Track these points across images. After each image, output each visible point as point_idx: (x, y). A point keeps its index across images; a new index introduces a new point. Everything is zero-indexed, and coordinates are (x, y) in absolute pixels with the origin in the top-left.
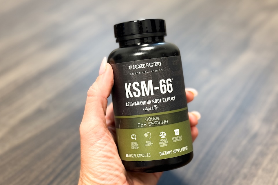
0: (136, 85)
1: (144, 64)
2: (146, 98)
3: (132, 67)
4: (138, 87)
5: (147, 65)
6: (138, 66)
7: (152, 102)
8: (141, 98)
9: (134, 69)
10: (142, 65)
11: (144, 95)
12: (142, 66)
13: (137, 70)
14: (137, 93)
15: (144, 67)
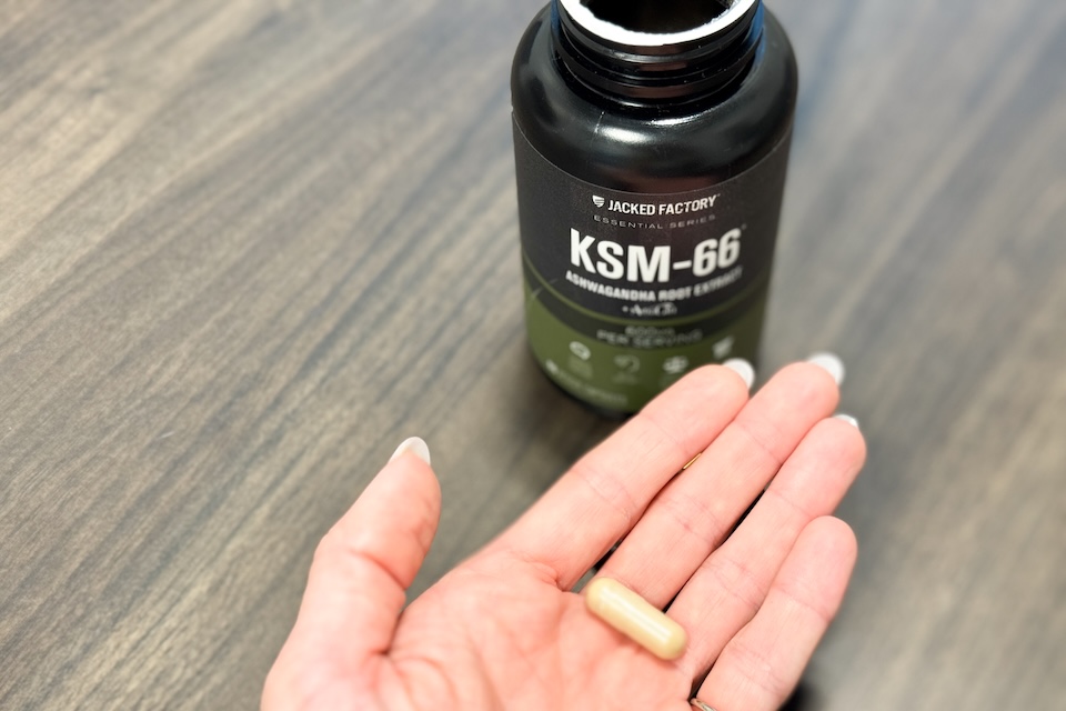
0: (610, 251)
1: (649, 206)
2: (640, 285)
3: (607, 204)
4: (617, 257)
5: (661, 210)
6: (626, 208)
7: (657, 295)
8: (623, 283)
9: (611, 209)
10: (641, 206)
11: (632, 277)
12: (641, 209)
13: (619, 215)
14: (610, 268)
15: (649, 213)
